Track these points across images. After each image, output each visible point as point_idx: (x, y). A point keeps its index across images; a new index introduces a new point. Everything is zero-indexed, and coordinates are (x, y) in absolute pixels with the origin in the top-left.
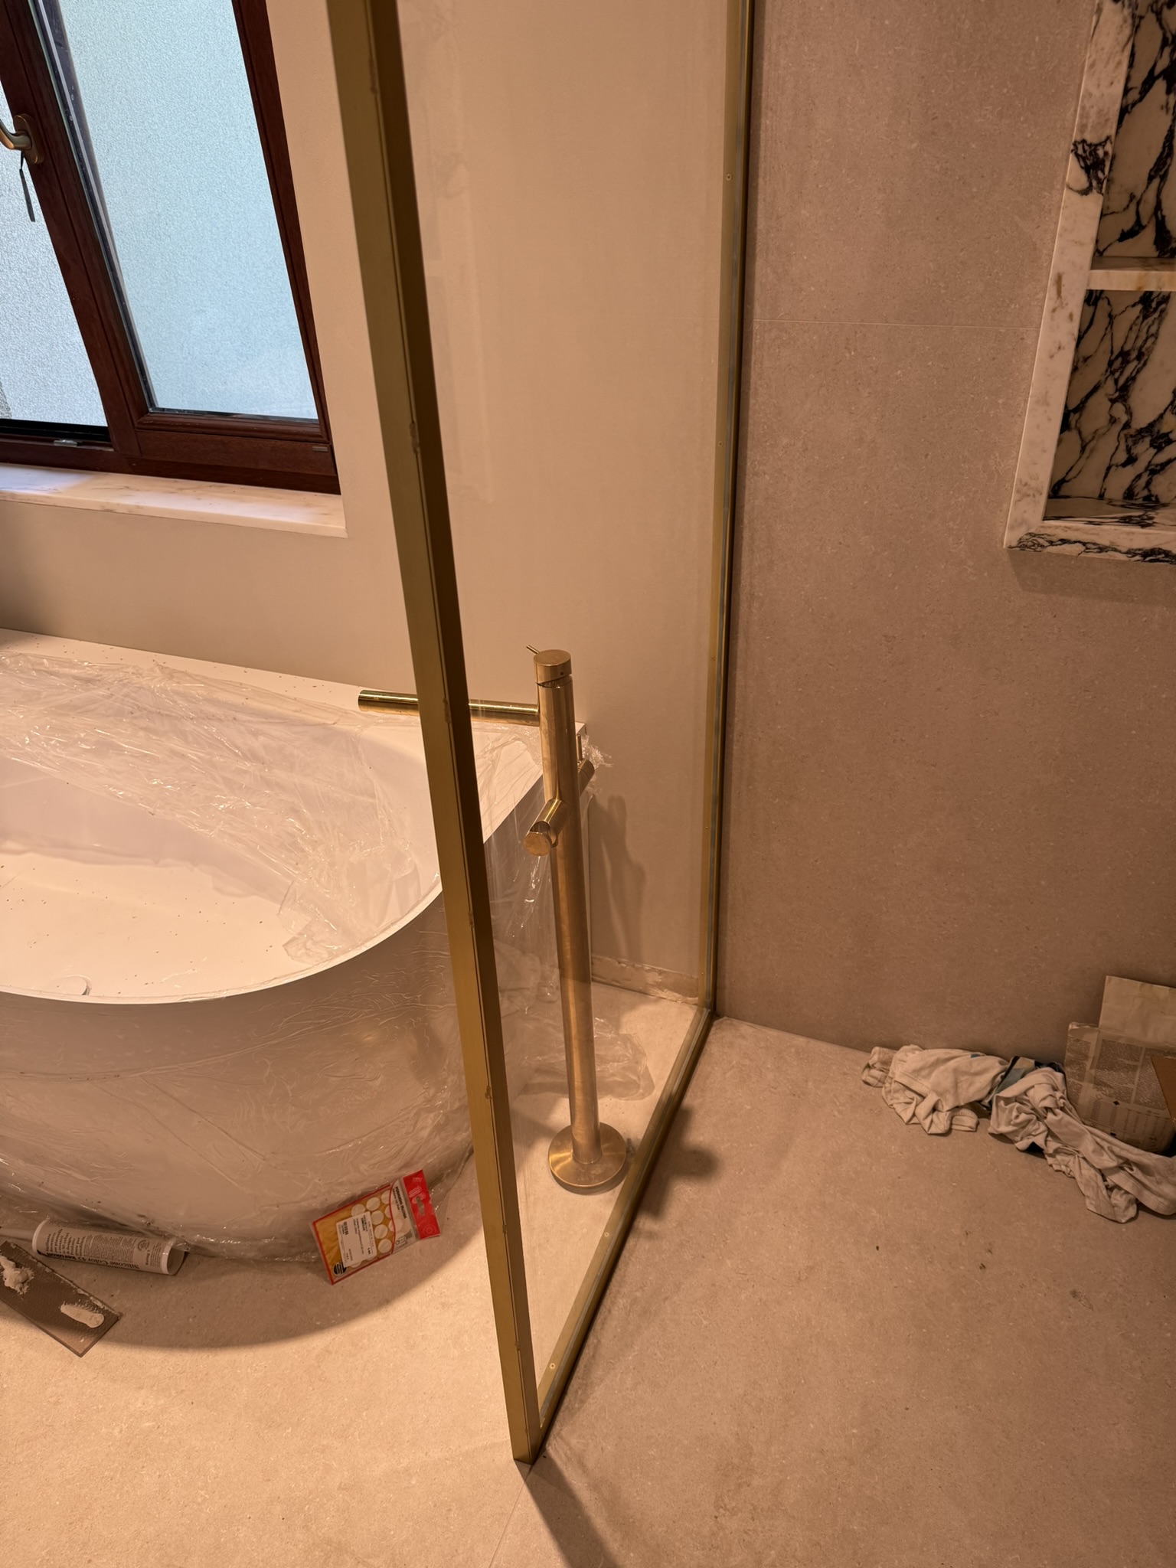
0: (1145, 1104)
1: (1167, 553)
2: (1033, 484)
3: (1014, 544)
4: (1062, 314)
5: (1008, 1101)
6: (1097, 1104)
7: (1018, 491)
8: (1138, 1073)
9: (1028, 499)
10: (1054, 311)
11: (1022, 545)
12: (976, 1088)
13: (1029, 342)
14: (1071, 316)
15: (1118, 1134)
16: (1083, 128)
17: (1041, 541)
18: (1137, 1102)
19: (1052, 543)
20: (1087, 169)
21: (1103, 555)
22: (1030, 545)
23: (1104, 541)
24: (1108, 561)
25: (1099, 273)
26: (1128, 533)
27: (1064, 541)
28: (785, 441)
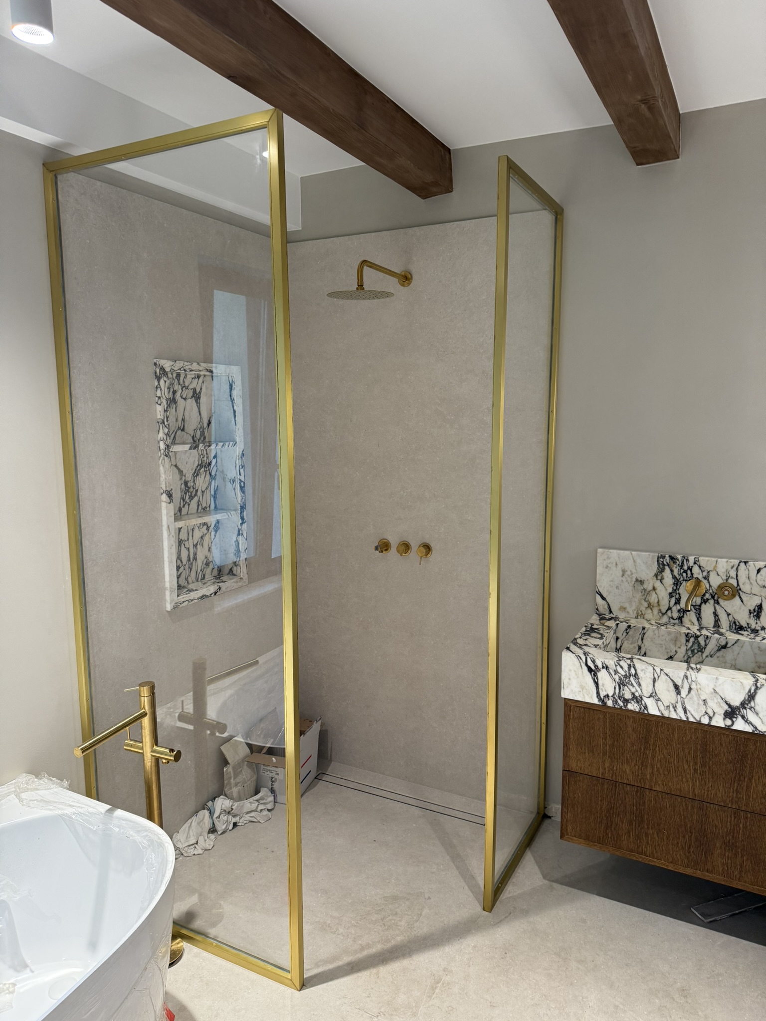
0: (250, 779)
1: (205, 595)
2: (174, 587)
3: (172, 608)
4: (171, 536)
5: (219, 817)
6: (239, 792)
7: (170, 591)
8: (243, 772)
9: (173, 592)
10: (169, 536)
11: (174, 608)
12: (207, 824)
13: (161, 546)
14: (173, 536)
15: (248, 797)
16: (166, 487)
17: (178, 604)
18: (248, 781)
19: (181, 604)
20: (169, 497)
21: (193, 602)
22: (176, 607)
23: (192, 598)
24: (194, 603)
25: (176, 523)
26: (196, 593)
27: (183, 602)
28: (99, 600)
